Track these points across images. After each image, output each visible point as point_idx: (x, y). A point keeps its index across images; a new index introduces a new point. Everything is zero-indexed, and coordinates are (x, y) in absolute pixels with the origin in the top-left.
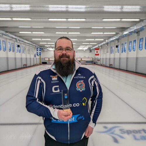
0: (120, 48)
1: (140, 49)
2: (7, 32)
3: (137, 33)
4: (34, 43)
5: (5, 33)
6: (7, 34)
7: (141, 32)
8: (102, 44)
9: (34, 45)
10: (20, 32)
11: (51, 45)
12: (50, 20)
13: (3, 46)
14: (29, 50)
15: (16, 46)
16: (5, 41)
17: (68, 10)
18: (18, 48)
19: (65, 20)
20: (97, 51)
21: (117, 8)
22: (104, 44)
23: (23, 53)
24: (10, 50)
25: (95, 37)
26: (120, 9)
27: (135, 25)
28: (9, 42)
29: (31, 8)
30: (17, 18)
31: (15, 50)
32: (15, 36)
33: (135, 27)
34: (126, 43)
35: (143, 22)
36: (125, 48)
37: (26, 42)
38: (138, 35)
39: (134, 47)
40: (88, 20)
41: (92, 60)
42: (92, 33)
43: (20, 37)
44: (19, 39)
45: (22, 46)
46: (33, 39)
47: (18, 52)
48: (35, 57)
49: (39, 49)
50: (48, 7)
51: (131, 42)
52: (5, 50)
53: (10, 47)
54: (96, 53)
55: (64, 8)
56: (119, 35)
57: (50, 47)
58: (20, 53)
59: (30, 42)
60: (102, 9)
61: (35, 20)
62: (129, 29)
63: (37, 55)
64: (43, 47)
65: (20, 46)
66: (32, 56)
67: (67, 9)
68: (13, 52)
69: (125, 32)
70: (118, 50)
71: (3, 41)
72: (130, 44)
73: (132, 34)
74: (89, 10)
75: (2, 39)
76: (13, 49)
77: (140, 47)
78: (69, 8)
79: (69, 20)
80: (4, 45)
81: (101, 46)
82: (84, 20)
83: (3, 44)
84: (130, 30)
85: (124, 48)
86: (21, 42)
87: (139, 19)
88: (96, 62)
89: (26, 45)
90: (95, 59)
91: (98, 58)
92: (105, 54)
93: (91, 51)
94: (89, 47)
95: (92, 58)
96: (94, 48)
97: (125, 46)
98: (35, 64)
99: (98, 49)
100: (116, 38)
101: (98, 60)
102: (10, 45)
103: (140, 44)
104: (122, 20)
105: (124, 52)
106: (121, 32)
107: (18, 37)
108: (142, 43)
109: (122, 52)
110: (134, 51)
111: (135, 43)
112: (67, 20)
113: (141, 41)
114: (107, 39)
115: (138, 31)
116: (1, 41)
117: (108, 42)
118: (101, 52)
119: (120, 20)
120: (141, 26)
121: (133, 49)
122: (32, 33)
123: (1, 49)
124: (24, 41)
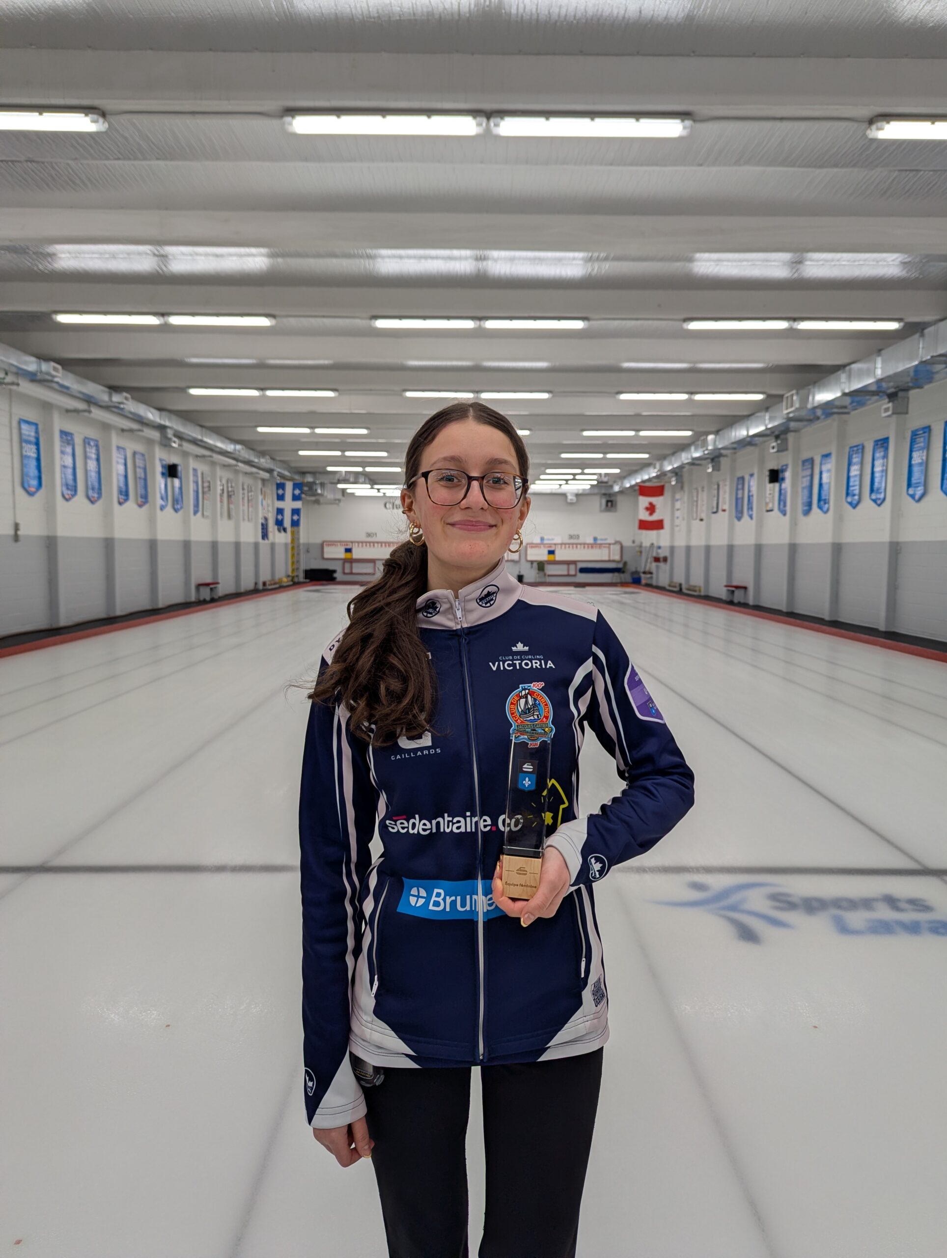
0: (794, 484)
1: (911, 491)
2: (114, 389)
3: (892, 397)
4: (263, 454)
5: (104, 397)
6: (116, 398)
7: (912, 393)
8: (685, 457)
9: (264, 462)
10: (194, 392)
11: (363, 463)
12: (382, 324)
13: (86, 471)
14: (229, 496)
15: (159, 469)
16: (97, 441)
17: (485, 270)
18: (169, 480)
19: (469, 324)
20: (654, 500)
21: (767, 264)
22: (694, 462)
23: (195, 512)
24: (127, 494)
25: (638, 416)
26: (785, 263)
27: (879, 351)
28: (118, 448)
29: (280, 260)
30: (193, 314)
31: (150, 498)
32: (160, 409)
33: (879, 365)
34: (827, 456)
35: (922, 335)
36: (825, 487)
37: (220, 445)
38: (901, 411)
39: (877, 480)
40: (600, 325)
41: (617, 557)
42: (623, 397)
43: (186, 416)
44: (180, 428)
45: (192, 468)
46: (261, 430)
47: (169, 509)
48: (265, 535)
49: (289, 486)
50: (374, 258)
51: (860, 449)
52: (95, 493)
53: (122, 479)
54: (644, 516)
55: (466, 258)
56: (785, 411)
57: (357, 474)
58: (176, 510)
59: (238, 447)
60: (678, 264)
61: (293, 322)
62: (843, 377)
63: (279, 523)
64: (313, 473)
65: (179, 468)
66: (249, 534)
67: (482, 265)
68: (140, 506)
69: (819, 392)
70: (782, 500)
71: (86, 441)
72: (856, 459)
73: (861, 404)
74: (606, 268)
75: (80, 432)
76: (141, 491)
77: (914, 480)
78: (496, 260)
79: (490, 324)
80: (92, 465)
81: (676, 472)
82: (578, 325)
83: (86, 457)
84: (849, 378)
85: (821, 485)
86: (187, 447)
87: (899, 320)
88: (644, 573)
89: (213, 464)
90: (641, 552)
91: (659, 548)
92: (701, 520)
93: (609, 504)
94: (600, 474)
95: (622, 548)
96: (632, 487)
97: (821, 473)
98: (264, 584)
99: (658, 491)
100: (766, 426)
101: (657, 560)
102: (125, 465)
103: (913, 462)
104: (798, 324)
105: (820, 507)
106: (794, 392)
107: (173, 417)
108: (924, 458)
109: (807, 511)
110: (879, 505)
111: (882, 454)
112: (480, 326)
113: (916, 446)
114: (714, 429)
115: (895, 388)
116: (78, 441)
117: (720, 446)
118: (678, 510)
119: (789, 325)
120: (911, 359)
121: (872, 490)
122: (264, 396)
123: (74, 488)
124: (206, 442)
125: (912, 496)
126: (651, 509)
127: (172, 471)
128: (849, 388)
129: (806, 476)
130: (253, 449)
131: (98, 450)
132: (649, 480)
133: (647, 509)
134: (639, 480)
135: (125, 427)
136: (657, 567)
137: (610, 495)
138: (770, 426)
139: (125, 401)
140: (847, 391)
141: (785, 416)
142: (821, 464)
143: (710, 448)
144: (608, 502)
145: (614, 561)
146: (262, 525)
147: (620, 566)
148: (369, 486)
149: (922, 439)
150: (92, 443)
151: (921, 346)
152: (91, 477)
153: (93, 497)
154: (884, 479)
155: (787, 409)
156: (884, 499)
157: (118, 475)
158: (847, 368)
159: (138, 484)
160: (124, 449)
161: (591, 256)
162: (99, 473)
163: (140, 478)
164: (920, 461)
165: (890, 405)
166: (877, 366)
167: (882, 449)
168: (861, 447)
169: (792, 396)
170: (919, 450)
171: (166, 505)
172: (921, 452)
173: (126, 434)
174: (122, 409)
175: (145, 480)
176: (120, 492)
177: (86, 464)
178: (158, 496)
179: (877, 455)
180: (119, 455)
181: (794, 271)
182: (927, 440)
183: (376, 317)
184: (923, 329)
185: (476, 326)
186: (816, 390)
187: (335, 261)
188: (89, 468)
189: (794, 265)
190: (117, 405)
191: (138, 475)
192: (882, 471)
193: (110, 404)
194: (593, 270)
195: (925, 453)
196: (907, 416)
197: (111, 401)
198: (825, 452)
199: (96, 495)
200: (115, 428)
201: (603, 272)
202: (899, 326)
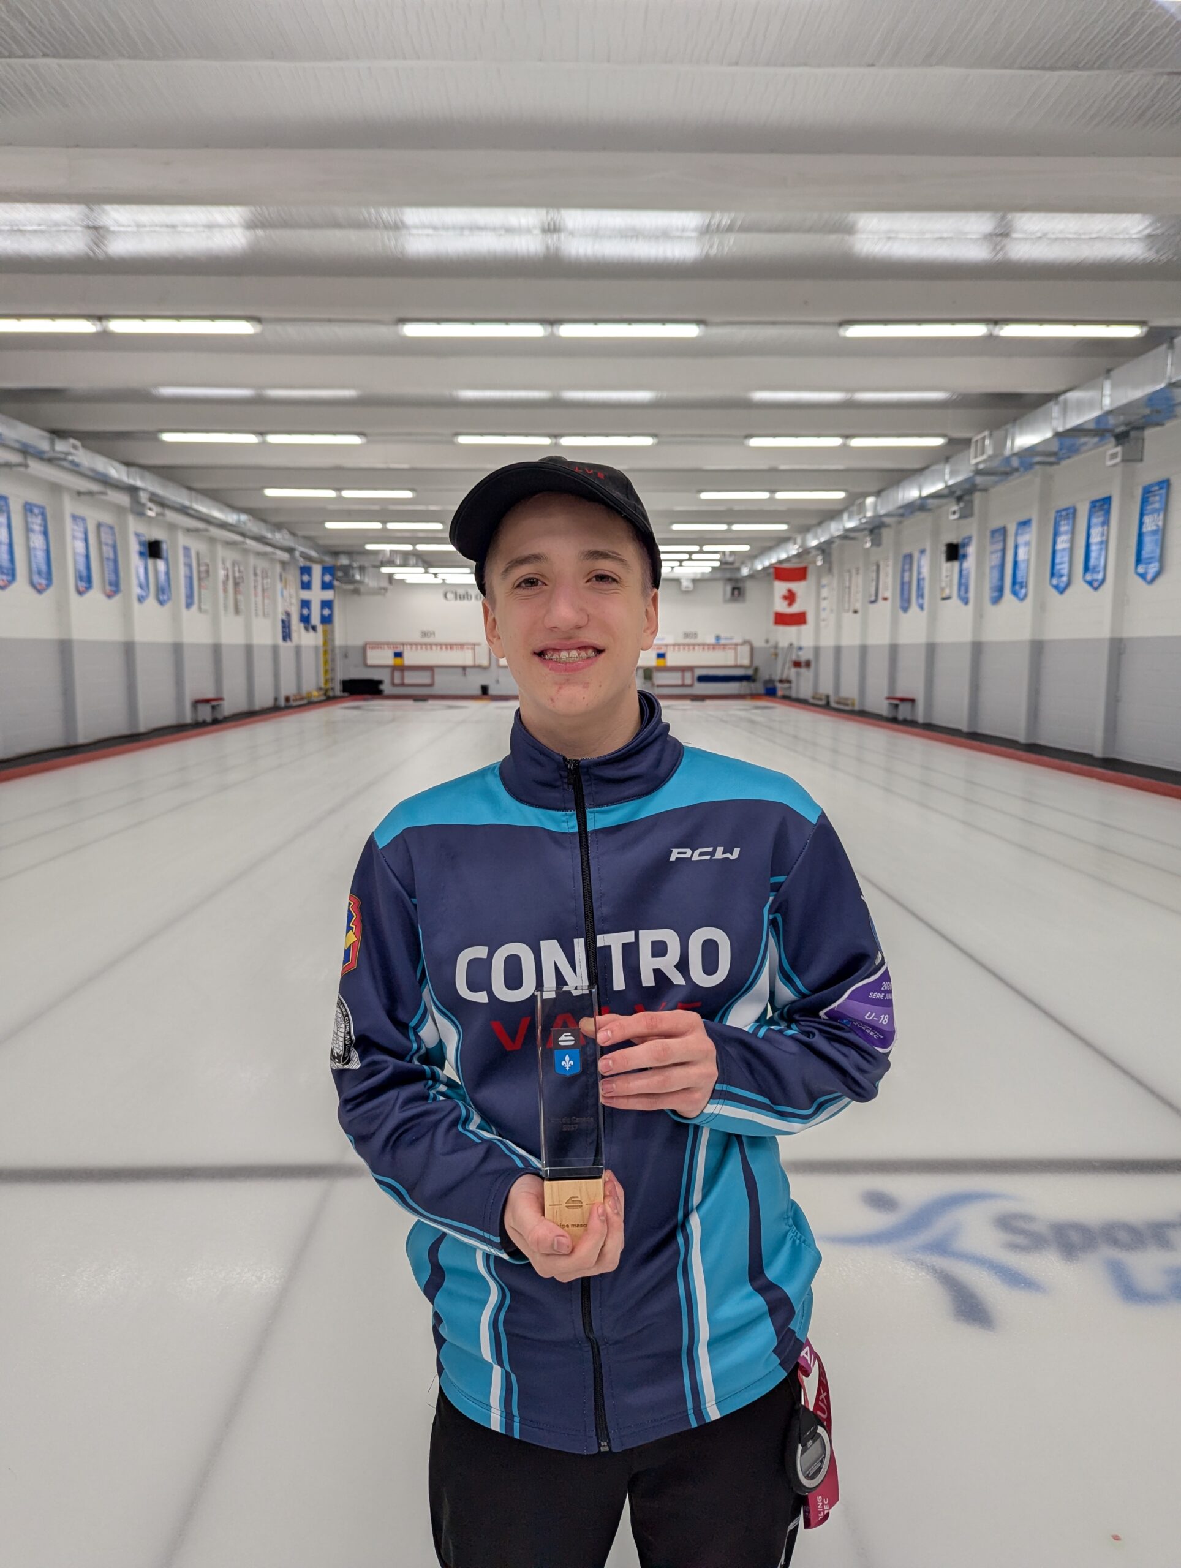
0: (978, 566)
1: (1141, 570)
2: (58, 434)
3: (1121, 438)
4: (278, 527)
5: (44, 446)
6: (61, 446)
7: (1149, 433)
8: (835, 529)
9: (279, 537)
10: (168, 437)
11: (413, 538)
12: (412, 330)
13: (29, 549)
14: (236, 584)
15: (134, 547)
16: (43, 508)
17: (557, 249)
18: (150, 562)
19: (536, 331)
20: (794, 586)
21: (960, 237)
22: (847, 536)
23: (189, 605)
24: (89, 580)
25: (774, 470)
26: (989, 237)
27: (1109, 371)
28: (75, 518)
29: (260, 232)
30: (143, 317)
31: (122, 586)
32: (128, 464)
33: (1107, 391)
34: (1025, 524)
35: (1171, 346)
36: (1022, 566)
37: (217, 514)
38: (1133, 457)
39: (1093, 555)
40: (721, 333)
41: (746, 662)
42: (754, 442)
43: (167, 473)
44: (160, 491)
45: (182, 546)
46: (270, 492)
47: (151, 601)
48: (287, 635)
49: (317, 570)
50: (398, 227)
51: (1070, 514)
52: (43, 579)
53: (82, 561)
54: (781, 607)
55: (528, 231)
56: (975, 459)
57: (405, 554)
58: (161, 603)
59: (244, 517)
60: (833, 237)
61: (292, 332)
62: (1055, 410)
63: (305, 619)
64: (349, 554)
65: (164, 547)
66: (265, 634)
67: (552, 240)
68: (109, 596)
69: (1021, 433)
70: (963, 586)
71: (28, 508)
72: (1064, 528)
73: (1074, 450)
74: (730, 246)
75: (18, 495)
76: (109, 576)
77: (1145, 554)
78: (572, 233)
79: (567, 331)
80: (38, 541)
81: (824, 549)
82: (690, 331)
83: (28, 530)
84: (1064, 412)
85: (1016, 563)
86: (171, 516)
87: (1141, 323)
88: (781, 681)
89: (212, 540)
90: (776, 655)
91: (800, 648)
92: (856, 612)
93: (736, 592)
94: (724, 553)
95: (752, 649)
96: (765, 569)
97: (1016, 547)
98: (287, 699)
99: (798, 574)
100: (946, 483)
101: (797, 664)
102: (86, 540)
103: (1144, 530)
104: (1002, 329)
105: (1015, 593)
106: (986, 433)
107: (147, 474)
108: (1160, 523)
109: (997, 599)
110: (1096, 589)
111: (1101, 519)
112: (552, 334)
113: (1149, 507)
114: (875, 489)
115: (1126, 425)
116: (16, 508)
117: (882, 512)
118: (825, 599)
119: (988, 330)
120: (1155, 381)
121: (1086, 569)
122: (264, 443)
123: (10, 572)
124: (196, 511)
125: (1143, 576)
126: (790, 598)
127: (153, 550)
128: (1064, 423)
129: (996, 552)
130: (265, 521)
131: (44, 519)
132: (788, 560)
133: (785, 598)
134: (774, 560)
135: (82, 489)
136: (798, 674)
137: (737, 580)
138: (951, 483)
139: (72, 451)
140: (1060, 429)
141: (973, 468)
142: (1016, 535)
143: (869, 514)
144: (734, 589)
145: (741, 667)
146: (283, 621)
147: (750, 672)
148: (422, 570)
149: (1157, 498)
150: (36, 511)
151: (1169, 361)
152: (36, 557)
153: (40, 584)
154: (1103, 553)
155: (976, 457)
156: (1103, 581)
157: (75, 554)
158: (1062, 398)
159: (106, 566)
160: (83, 519)
161: (709, 224)
162: (48, 552)
163: (108, 559)
164: (1154, 528)
165: (1119, 449)
166: (1104, 392)
167: (1101, 513)
168: (1071, 511)
169: (983, 439)
170: (1150, 513)
171: (147, 596)
172: (1156, 515)
173: (83, 497)
174: (72, 462)
175: (115, 561)
176: (80, 578)
177: (28, 539)
178: (134, 582)
179: (1095, 520)
180: (75, 527)
181: (998, 248)
182: (1164, 500)
183: (403, 321)
184: (1172, 339)
185: (547, 334)
186: (1017, 430)
187: (338, 233)
188: (32, 545)
189: (999, 239)
190: (62, 456)
191: (105, 555)
192: (1101, 543)
193: (51, 455)
194: (711, 247)
195: (1161, 517)
196: (1139, 465)
197: (53, 450)
198: (1023, 518)
199: (44, 582)
200: (69, 490)
201: (726, 249)
202: (1142, 332)
